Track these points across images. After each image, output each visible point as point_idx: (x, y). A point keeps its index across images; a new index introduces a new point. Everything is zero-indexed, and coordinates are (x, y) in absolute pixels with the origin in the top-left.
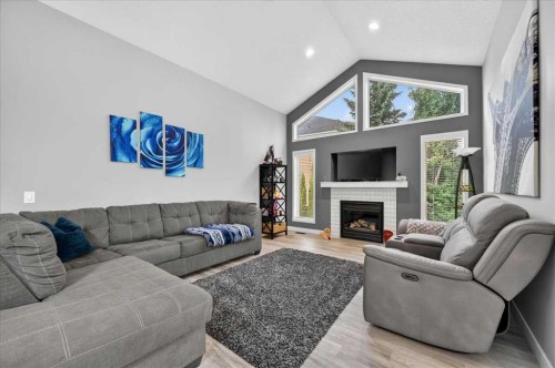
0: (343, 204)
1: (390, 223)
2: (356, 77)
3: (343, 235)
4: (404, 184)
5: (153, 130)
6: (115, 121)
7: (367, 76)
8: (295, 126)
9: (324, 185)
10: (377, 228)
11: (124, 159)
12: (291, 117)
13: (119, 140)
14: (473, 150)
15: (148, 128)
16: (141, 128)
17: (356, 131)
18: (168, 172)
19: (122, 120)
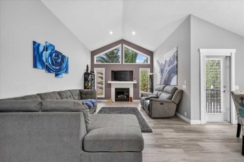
0: (116, 89)
1: (131, 94)
2: (121, 45)
3: (116, 100)
4: (136, 82)
5: (51, 52)
6: (36, 45)
7: (125, 46)
8: (95, 57)
9: (109, 82)
10: (127, 97)
11: (40, 67)
12: (93, 53)
13: (38, 56)
14: (152, 74)
15: (49, 52)
16: (47, 51)
17: (120, 63)
18: (56, 75)
19: (39, 45)
